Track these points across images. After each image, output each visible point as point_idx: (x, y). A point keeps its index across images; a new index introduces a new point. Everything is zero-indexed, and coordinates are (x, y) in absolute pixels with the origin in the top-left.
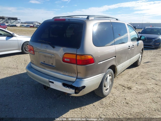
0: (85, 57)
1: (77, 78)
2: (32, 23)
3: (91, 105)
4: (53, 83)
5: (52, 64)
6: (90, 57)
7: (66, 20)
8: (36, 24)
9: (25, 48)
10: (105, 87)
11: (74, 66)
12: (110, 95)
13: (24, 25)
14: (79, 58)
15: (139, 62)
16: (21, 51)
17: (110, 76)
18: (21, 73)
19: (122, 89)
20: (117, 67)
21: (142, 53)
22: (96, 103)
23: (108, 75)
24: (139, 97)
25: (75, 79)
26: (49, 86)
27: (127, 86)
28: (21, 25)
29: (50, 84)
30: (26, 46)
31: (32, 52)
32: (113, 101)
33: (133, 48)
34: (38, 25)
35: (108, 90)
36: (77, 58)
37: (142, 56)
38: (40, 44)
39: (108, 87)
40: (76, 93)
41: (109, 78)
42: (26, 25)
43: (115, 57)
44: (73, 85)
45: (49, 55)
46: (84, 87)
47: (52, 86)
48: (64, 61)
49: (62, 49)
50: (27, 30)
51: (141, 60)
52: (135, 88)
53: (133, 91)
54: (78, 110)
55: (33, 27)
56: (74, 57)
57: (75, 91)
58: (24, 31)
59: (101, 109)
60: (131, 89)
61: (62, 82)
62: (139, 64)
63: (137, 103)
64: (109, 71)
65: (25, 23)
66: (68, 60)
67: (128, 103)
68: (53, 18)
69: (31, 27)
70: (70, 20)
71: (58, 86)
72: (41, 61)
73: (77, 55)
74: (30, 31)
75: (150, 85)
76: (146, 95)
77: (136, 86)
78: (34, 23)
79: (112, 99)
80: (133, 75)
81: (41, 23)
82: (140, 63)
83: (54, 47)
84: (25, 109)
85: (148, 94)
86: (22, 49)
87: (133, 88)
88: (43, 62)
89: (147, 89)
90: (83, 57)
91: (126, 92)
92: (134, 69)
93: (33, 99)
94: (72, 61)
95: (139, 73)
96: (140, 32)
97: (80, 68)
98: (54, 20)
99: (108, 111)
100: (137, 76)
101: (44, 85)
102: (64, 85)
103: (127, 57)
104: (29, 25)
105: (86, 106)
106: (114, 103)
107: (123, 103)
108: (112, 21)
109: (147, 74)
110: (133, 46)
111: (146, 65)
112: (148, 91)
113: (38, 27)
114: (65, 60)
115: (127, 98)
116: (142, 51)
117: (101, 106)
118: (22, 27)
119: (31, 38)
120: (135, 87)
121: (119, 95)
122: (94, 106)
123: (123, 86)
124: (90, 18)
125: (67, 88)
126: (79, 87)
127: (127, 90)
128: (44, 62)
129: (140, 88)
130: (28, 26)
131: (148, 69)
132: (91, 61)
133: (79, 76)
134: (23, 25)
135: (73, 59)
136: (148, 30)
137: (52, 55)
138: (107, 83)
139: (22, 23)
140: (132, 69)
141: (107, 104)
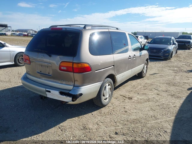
0: (82, 65)
1: (74, 86)
2: (26, 31)
3: (90, 114)
4: (50, 92)
5: (49, 73)
6: (86, 65)
7: (63, 29)
8: (31, 32)
9: (18, 60)
10: (104, 96)
11: (71, 74)
12: (110, 104)
13: (16, 33)
14: (75, 66)
15: (144, 73)
16: (13, 63)
17: (109, 85)
18: (15, 86)
19: (123, 99)
20: (116, 76)
21: (147, 64)
22: (95, 113)
23: (107, 85)
24: (139, 106)
25: (72, 87)
26: (45, 96)
27: (128, 97)
28: (12, 34)
29: (47, 93)
30: (20, 57)
31: (28, 61)
32: (112, 110)
33: (135, 58)
34: (34, 33)
35: (107, 100)
36: (74, 67)
37: (147, 67)
38: (37, 53)
39: (108, 96)
40: (73, 101)
41: (108, 87)
42: (18, 33)
43: (114, 66)
44: (70, 92)
45: (46, 64)
46: (81, 94)
47: (49, 95)
48: (60, 69)
49: (58, 57)
50: (20, 39)
51: (146, 71)
52: (136, 99)
53: (133, 101)
54: (76, 119)
55: (27, 36)
56: (71, 65)
57: (72, 99)
58: (16, 40)
59: (99, 118)
60: (131, 99)
61: (59, 91)
62: (144, 75)
63: (135, 111)
64: (108, 80)
65: (17, 31)
66: (65, 68)
67: (126, 112)
68: (50, 27)
69: (25, 35)
70: (67, 29)
71: (55, 95)
72: (37, 71)
73: (73, 63)
74: (24, 41)
75: (152, 95)
76: (146, 104)
77: (138, 97)
78: (28, 31)
79: (111, 108)
80: (136, 86)
81: (37, 31)
82: (146, 74)
83: (50, 56)
84: (21, 119)
85: (148, 103)
86: (15, 61)
87: (134, 98)
88: (39, 72)
89: (147, 99)
90: (80, 65)
91: (127, 101)
92: (139, 81)
93: (29, 111)
94: (69, 70)
95: (143, 84)
96: (149, 42)
97: (77, 76)
98: (50, 29)
99: (105, 118)
100: (140, 87)
101: (40, 95)
102: (62, 93)
103: (127, 67)
104: (22, 33)
105: (85, 115)
106: (113, 111)
107: (121, 112)
108: (110, 30)
109: (151, 84)
110: (134, 56)
111: (152, 77)
112: (148, 100)
113: (34, 35)
114: (62, 68)
115: (127, 107)
116: (146, 62)
117: (99, 115)
118: (14, 36)
119: (26, 48)
120: (136, 97)
121: (119, 104)
122: (92, 115)
123: (124, 97)
124: (87, 28)
125: (64, 96)
126: (75, 94)
127: (127, 100)
128: (41, 71)
129: (141, 98)
130: (20, 35)
131: (152, 80)
132: (88, 69)
133: (76, 84)
134: (14, 34)
135: (70, 67)
136: (157, 40)
137: (49, 64)
138: (106, 92)
139: (13, 31)
140: (136, 80)
141: (106, 113)
